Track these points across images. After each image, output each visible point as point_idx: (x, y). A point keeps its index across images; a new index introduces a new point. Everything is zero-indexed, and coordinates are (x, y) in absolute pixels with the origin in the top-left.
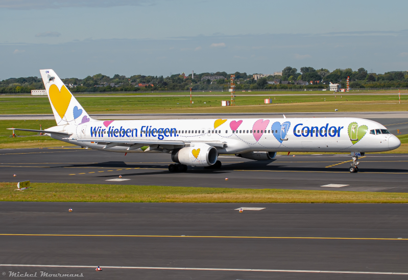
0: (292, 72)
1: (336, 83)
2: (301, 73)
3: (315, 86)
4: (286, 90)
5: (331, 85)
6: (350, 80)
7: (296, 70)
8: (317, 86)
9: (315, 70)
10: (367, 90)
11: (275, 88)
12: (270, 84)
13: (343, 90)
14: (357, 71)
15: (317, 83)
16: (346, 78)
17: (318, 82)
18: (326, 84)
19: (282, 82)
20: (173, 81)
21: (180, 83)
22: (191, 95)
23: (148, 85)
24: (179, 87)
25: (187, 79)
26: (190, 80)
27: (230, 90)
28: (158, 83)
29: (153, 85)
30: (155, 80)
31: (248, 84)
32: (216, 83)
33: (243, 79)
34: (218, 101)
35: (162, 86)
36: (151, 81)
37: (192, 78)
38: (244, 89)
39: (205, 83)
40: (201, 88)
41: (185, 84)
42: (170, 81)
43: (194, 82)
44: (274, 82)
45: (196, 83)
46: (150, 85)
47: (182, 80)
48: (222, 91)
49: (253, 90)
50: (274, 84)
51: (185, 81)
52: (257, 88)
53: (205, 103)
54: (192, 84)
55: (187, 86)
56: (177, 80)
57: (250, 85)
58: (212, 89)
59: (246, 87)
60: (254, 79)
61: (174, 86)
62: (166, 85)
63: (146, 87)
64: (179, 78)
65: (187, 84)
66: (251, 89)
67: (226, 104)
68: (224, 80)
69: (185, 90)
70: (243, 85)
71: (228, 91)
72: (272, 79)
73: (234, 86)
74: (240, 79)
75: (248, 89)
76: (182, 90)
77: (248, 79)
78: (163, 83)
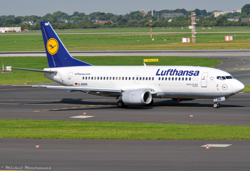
4: (246, 27)
11: (235, 25)
12: (230, 21)
19: (242, 19)
20: (132, 18)
21: (140, 20)
22: (151, 32)
23: (107, 22)
24: (139, 24)
25: (146, 16)
26: (150, 18)
27: (190, 27)
28: (118, 20)
29: (112, 22)
30: (114, 17)
31: (208, 21)
32: (176, 20)
33: (202, 16)
34: (178, 38)
35: (122, 23)
36: (111, 18)
37: (151, 15)
38: (204, 26)
39: (165, 20)
40: (160, 25)
41: (145, 21)
42: (129, 19)
43: (154, 18)
44: (233, 19)
45: (156, 20)
46: (109, 22)
47: (142, 17)
48: (182, 28)
49: (213, 27)
50: (234, 21)
51: (145, 19)
52: (217, 25)
53: (165, 40)
54: (151, 21)
55: (147, 23)
56: (137, 17)
57: (210, 22)
58: (172, 26)
59: (206, 24)
60: (213, 16)
61: (133, 23)
62: (125, 22)
63: (105, 24)
64: (138, 16)
65: (147, 21)
66: (211, 26)
67: (187, 41)
68: (183, 18)
69: (145, 27)
70: (203, 22)
71: (188, 28)
72: (232, 16)
73: (195, 23)
74: (200, 16)
75: (208, 26)
76: (141, 27)
77: (208, 16)
78: (122, 20)
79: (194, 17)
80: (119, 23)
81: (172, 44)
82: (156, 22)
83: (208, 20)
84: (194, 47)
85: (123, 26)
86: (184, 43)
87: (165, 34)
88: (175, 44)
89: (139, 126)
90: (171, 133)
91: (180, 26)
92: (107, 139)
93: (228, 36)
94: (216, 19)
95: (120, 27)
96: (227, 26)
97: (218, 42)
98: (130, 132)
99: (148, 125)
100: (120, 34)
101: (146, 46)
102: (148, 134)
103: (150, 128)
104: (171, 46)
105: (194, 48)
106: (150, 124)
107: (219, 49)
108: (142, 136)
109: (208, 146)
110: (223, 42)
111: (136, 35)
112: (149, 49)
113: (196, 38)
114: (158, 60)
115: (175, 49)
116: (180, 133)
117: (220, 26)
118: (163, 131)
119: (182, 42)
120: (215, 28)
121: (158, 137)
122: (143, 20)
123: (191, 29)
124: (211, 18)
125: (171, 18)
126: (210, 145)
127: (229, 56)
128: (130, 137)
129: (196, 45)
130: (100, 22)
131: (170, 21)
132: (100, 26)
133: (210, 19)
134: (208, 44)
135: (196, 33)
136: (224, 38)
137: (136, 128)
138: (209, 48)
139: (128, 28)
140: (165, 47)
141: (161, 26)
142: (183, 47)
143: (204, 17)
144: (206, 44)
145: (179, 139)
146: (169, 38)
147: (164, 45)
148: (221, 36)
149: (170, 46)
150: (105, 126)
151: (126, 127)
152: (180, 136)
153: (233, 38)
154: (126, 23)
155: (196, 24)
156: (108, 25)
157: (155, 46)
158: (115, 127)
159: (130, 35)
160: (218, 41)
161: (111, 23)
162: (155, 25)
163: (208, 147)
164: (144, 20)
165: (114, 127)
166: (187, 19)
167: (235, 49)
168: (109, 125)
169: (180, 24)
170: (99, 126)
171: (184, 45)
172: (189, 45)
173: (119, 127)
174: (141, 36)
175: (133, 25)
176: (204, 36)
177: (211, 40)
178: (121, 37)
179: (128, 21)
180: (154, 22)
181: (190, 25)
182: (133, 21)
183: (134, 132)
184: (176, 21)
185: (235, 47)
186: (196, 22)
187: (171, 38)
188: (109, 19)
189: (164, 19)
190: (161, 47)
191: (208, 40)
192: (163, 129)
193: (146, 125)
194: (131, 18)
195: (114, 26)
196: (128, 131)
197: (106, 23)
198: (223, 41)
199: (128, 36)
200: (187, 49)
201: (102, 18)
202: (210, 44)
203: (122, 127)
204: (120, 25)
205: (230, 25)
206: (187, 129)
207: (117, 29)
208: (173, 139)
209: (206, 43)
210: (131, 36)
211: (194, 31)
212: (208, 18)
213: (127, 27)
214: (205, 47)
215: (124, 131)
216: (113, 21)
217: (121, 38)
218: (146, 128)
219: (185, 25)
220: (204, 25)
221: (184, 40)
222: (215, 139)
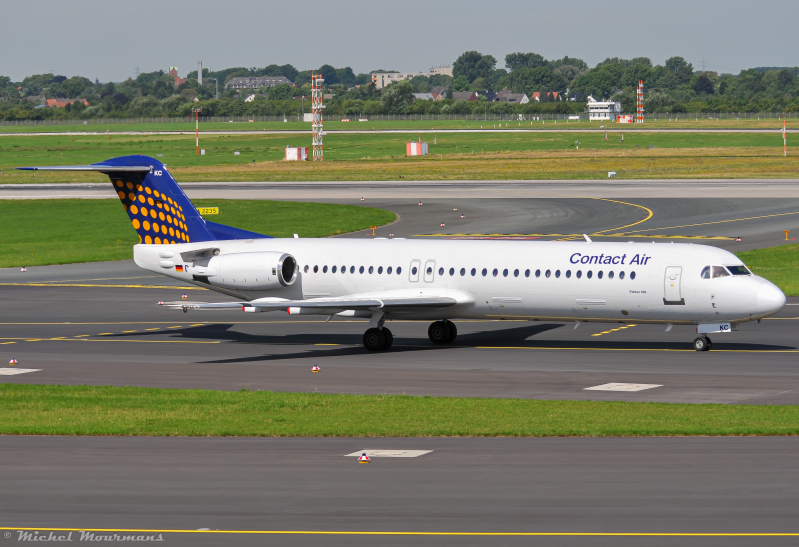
0: (481, 67)
1: (607, 98)
2: (508, 71)
3: (546, 106)
4: (467, 117)
5: (592, 102)
6: (645, 90)
7: (494, 61)
8: (554, 106)
9: (546, 62)
10: (694, 117)
11: (435, 112)
12: (420, 100)
13: (625, 119)
14: (664, 65)
15: (551, 99)
16: (635, 86)
17: (555, 94)
18: (578, 101)
19: (455, 94)
20: (143, 90)
21: (164, 96)
22: (197, 131)
23: (72, 103)
24: (161, 108)
25: (184, 86)
26: (193, 90)
27: (308, 117)
28: (102, 97)
29: (86, 103)
30: (93, 88)
31: (358, 100)
32: (267, 96)
33: (342, 86)
34: (272, 149)
35: (113, 106)
36: (83, 90)
37: (197, 84)
38: (348, 114)
39: (236, 96)
40: (223, 111)
41: (180, 99)
42: (135, 92)
43: (204, 93)
44: (430, 95)
45: (211, 96)
46: (78, 102)
47: (171, 90)
48: (285, 121)
49: (372, 117)
50: (431, 100)
51: (178, 92)
52: (384, 112)
53: (237, 153)
54: (196, 100)
55: (187, 105)
56: (156, 89)
57: (363, 102)
58: (255, 113)
59: (353, 109)
60: (374, 85)
61: (146, 105)
62: (124, 103)
63: (68, 107)
64: (160, 84)
65: (184, 100)
66: (368, 114)
67: (299, 156)
68: (289, 90)
69: (180, 116)
70: (345, 102)
71: (302, 119)
72: (426, 85)
73: (321, 106)
74: (334, 85)
75: (357, 113)
76: (170, 116)
77: (358, 86)
78: (115, 97)
79: (319, 88)
80: (105, 105)
81: (258, 164)
82: (211, 101)
83: (356, 98)
84: (320, 173)
85: (117, 113)
86: (292, 162)
87: (235, 137)
88: (265, 165)
89: (166, 397)
90: (260, 417)
91: (279, 114)
92: (78, 434)
93: (416, 141)
94: (380, 95)
95: (110, 117)
96: (411, 113)
97: (386, 161)
98: (142, 415)
99: (192, 395)
100: (110, 137)
101: (185, 171)
102: (194, 421)
103: (200, 402)
104: (255, 169)
105: (320, 176)
106: (199, 391)
107: (392, 179)
108: (176, 426)
109: (364, 455)
110: (401, 160)
111: (155, 139)
112: (192, 178)
113: (324, 148)
114: (217, 209)
115: (266, 180)
116: (285, 417)
117: (392, 114)
118: (236, 410)
119: (284, 160)
120: (378, 121)
121: (224, 428)
122: (175, 97)
123: (311, 123)
124: (366, 91)
125: (252, 92)
126: (370, 453)
127: (420, 200)
128: (141, 429)
129: (323, 168)
130: (53, 102)
131: (250, 99)
132: (51, 115)
133: (364, 96)
134: (358, 165)
135: (325, 133)
136: (404, 149)
137: (160, 402)
138: (361, 176)
139: (132, 121)
140: (237, 174)
141: (224, 115)
142: (289, 173)
143: (346, 88)
144: (352, 166)
145: (282, 436)
146: (249, 150)
147: (235, 169)
148: (394, 141)
149: (250, 170)
150: (71, 399)
151: (130, 399)
152: (285, 426)
153: (431, 146)
154: (125, 106)
155: (324, 107)
156: (75, 113)
157: (210, 171)
158: (100, 399)
159: (136, 140)
160: (387, 157)
161: (84, 107)
162: (208, 110)
163: (364, 458)
164: (178, 96)
165: (97, 401)
166: (298, 95)
167: (435, 179)
168: (83, 395)
169: (278, 107)
170: (53, 398)
171: (290, 168)
172: (305, 169)
173: (112, 400)
174: (167, 142)
175: (145, 112)
176: (346, 144)
177: (367, 155)
178: (110, 144)
179: (131, 100)
180: (206, 103)
181: (308, 110)
182: (145, 100)
183: (154, 415)
184: (267, 101)
185: (435, 172)
186: (325, 101)
187: (253, 148)
188: (78, 94)
189: (233, 93)
190: (224, 174)
191: (358, 153)
192: (235, 406)
193: (186, 394)
194: (139, 91)
195: (91, 115)
196: (136, 411)
197: (69, 105)
198: (402, 156)
199: (132, 143)
200: (300, 180)
201: (58, 90)
202: (366, 166)
203: (120, 400)
204: (109, 110)
205: (422, 110)
206: (305, 407)
207: (101, 123)
208: (263, 435)
209: (354, 161)
210: (140, 142)
211: (319, 128)
212: (359, 92)
213: (130, 117)
214: (349, 172)
215: (125, 412)
216: (88, 101)
217: (113, 147)
218: (185, 401)
219: (294, 110)
220: (347, 111)
221: (292, 154)
222: (384, 435)
